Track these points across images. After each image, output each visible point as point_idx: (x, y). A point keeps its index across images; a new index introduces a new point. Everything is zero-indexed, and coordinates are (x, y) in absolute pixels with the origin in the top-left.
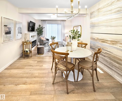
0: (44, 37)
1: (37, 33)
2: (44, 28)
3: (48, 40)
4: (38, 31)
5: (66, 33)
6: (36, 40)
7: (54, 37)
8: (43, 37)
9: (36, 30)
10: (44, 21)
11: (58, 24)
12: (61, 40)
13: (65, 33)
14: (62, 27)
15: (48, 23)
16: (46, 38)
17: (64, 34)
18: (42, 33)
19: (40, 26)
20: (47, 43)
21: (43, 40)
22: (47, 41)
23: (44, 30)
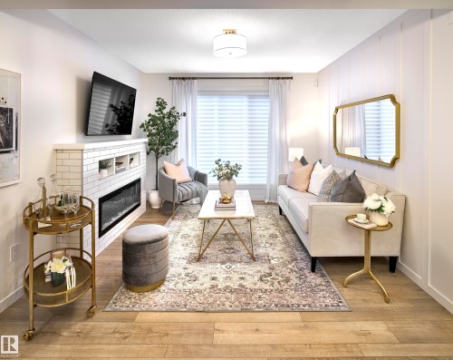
0: (184, 166)
1: (147, 140)
2: (183, 118)
3: (200, 178)
4: (154, 131)
5: (295, 144)
6: (139, 180)
7: (232, 164)
8: (178, 165)
9: (142, 126)
10: (183, 79)
11: (252, 95)
12: (269, 177)
13: (288, 140)
14: (271, 110)
15: (204, 93)
16: (190, 169)
17: (283, 149)
18: (174, 143)
19: (161, 104)
20: (198, 195)
21: (174, 180)
22: (196, 186)
23: (181, 127)
